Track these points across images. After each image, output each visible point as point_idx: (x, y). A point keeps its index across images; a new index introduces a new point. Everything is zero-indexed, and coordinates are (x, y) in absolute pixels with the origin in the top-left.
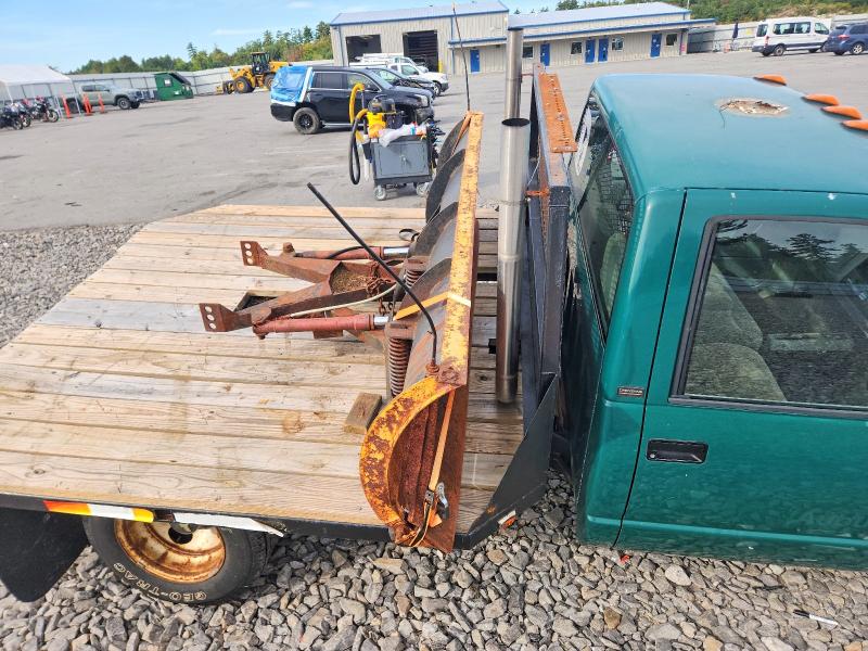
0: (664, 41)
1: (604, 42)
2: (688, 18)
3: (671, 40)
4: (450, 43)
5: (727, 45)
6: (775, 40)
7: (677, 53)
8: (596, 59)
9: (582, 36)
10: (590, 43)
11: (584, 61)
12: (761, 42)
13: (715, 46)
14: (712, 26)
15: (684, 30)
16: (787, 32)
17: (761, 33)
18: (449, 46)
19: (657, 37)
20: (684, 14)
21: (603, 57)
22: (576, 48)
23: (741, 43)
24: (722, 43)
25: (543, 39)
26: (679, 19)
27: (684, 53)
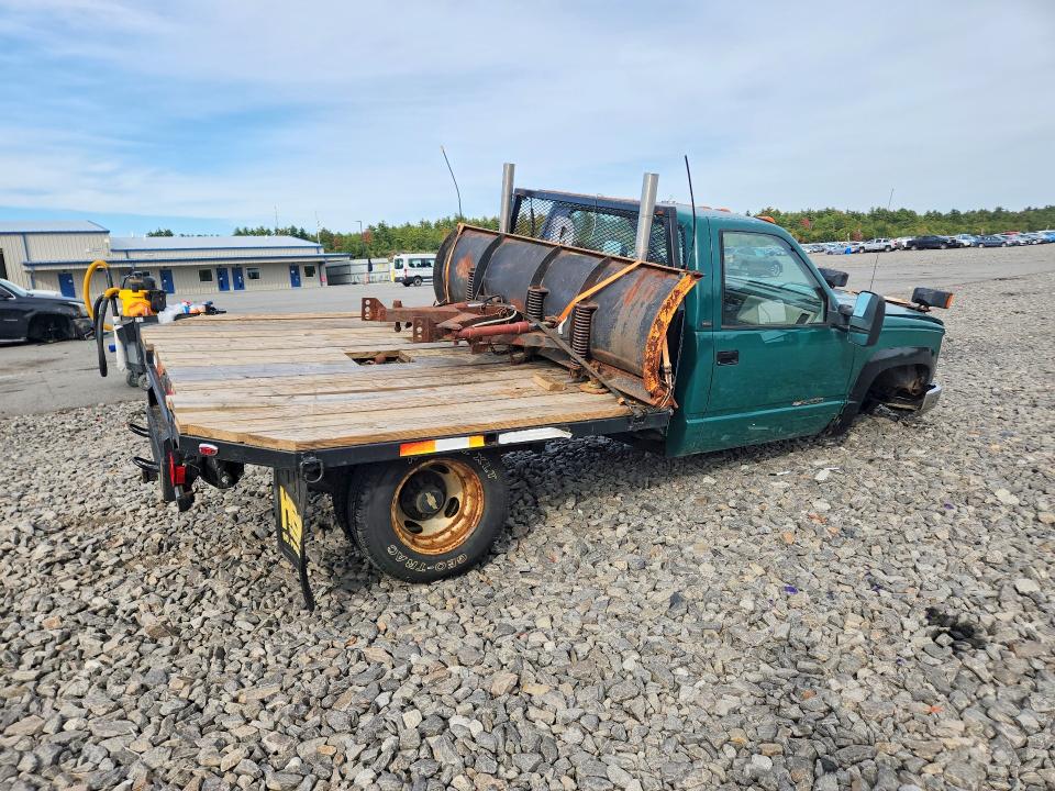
0: (302, 272)
1: (237, 270)
2: (322, 252)
3: (310, 272)
4: (26, 264)
5: (364, 278)
6: (413, 273)
7: (319, 284)
8: (232, 288)
9: (213, 263)
10: (222, 271)
11: (217, 288)
12: (401, 273)
13: (353, 279)
14: (347, 260)
15: (321, 263)
16: (419, 266)
17: (399, 266)
18: (26, 268)
19: (294, 268)
20: (317, 248)
21: (240, 286)
22: (205, 275)
23: (378, 276)
24: (360, 276)
25: (163, 265)
26: (313, 252)
27: (325, 284)
